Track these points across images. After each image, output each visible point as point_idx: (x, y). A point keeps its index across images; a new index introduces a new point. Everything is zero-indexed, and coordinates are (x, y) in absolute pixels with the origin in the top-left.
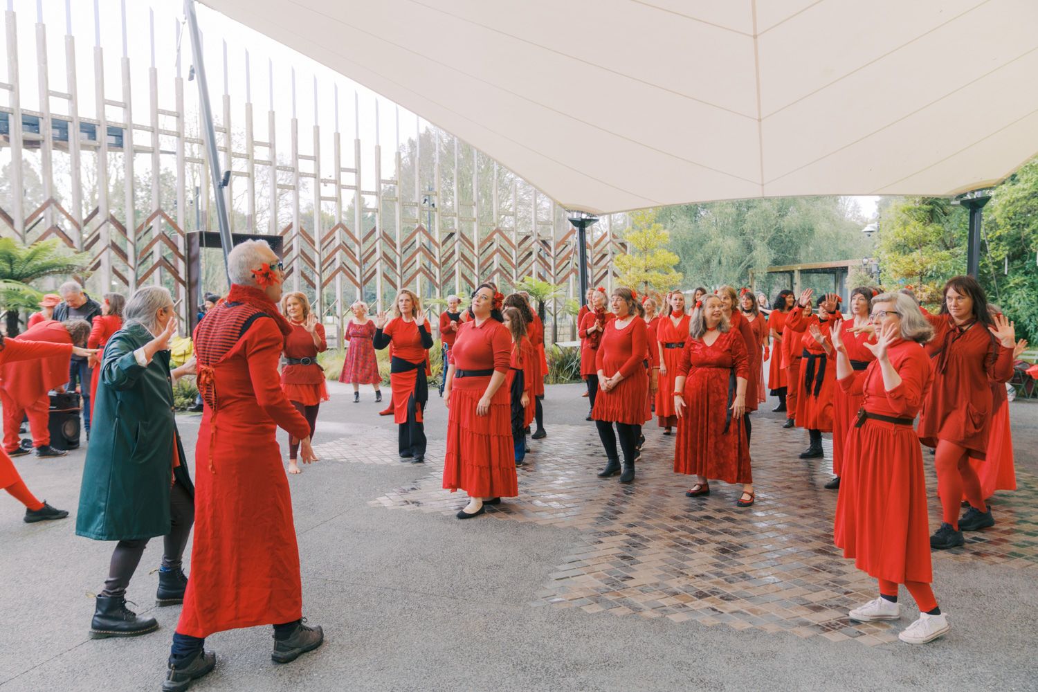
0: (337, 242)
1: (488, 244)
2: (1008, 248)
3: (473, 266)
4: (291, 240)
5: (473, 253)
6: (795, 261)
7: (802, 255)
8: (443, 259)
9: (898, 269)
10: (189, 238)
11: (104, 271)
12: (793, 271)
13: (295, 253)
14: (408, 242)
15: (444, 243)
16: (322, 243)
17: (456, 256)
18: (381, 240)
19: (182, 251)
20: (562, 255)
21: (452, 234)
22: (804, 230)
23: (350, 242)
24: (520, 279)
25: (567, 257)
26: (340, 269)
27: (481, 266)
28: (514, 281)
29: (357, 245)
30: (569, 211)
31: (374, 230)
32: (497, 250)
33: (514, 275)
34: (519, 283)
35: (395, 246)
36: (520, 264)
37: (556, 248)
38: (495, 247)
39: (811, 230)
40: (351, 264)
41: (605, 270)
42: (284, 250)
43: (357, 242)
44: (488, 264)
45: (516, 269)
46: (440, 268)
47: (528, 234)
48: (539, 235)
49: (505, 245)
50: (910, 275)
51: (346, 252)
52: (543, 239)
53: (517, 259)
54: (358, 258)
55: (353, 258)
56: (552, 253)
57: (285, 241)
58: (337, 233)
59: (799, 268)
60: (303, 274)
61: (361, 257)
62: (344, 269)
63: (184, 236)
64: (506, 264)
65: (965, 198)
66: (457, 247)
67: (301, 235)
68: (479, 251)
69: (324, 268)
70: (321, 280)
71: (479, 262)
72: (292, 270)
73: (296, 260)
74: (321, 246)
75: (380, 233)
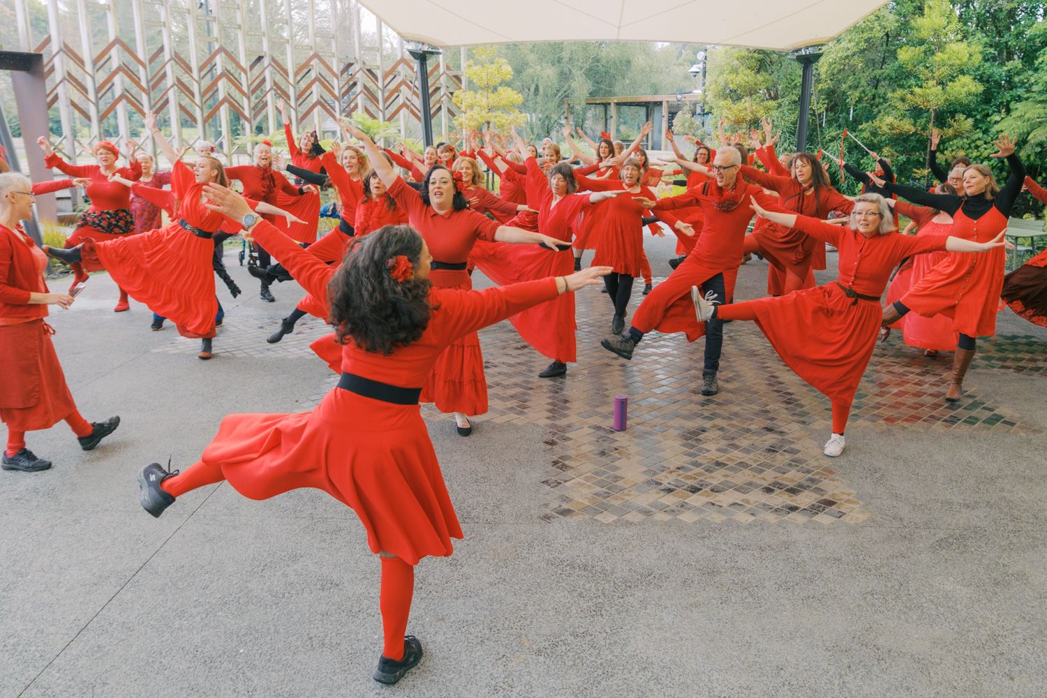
0: (115, 63)
1: (306, 70)
2: (827, 101)
3: (288, 97)
4: (53, 58)
5: (288, 81)
6: (610, 93)
7: (617, 88)
8: (252, 88)
9: (730, 116)
12: (610, 104)
13: (58, 75)
14: (207, 65)
15: (252, 67)
16: (94, 62)
17: (268, 85)
18: (173, 62)
20: (392, 86)
21: (260, 58)
22: (621, 62)
23: (132, 63)
25: (397, 89)
26: (122, 96)
27: (297, 97)
28: (337, 115)
29: (141, 68)
30: (408, 41)
31: (162, 49)
32: (316, 79)
33: (337, 108)
35: (191, 71)
36: (343, 96)
37: (384, 78)
38: (313, 75)
39: (629, 62)
40: (136, 91)
41: (438, 106)
42: (46, 69)
43: (141, 63)
44: (307, 94)
45: (339, 101)
46: (248, 98)
47: (351, 61)
48: (364, 63)
49: (325, 72)
50: (738, 122)
51: (130, 77)
52: (369, 68)
53: (340, 89)
54: (144, 84)
55: (138, 85)
56: (380, 84)
57: (45, 60)
58: (114, 52)
59: (616, 101)
60: (73, 103)
61: (148, 82)
62: (128, 97)
64: (327, 96)
65: (800, 53)
66: (267, 74)
67: (65, 52)
68: (295, 79)
69: (99, 95)
70: (98, 112)
71: (295, 92)
72: (56, 98)
73: (61, 85)
74: (94, 68)
75: (171, 53)
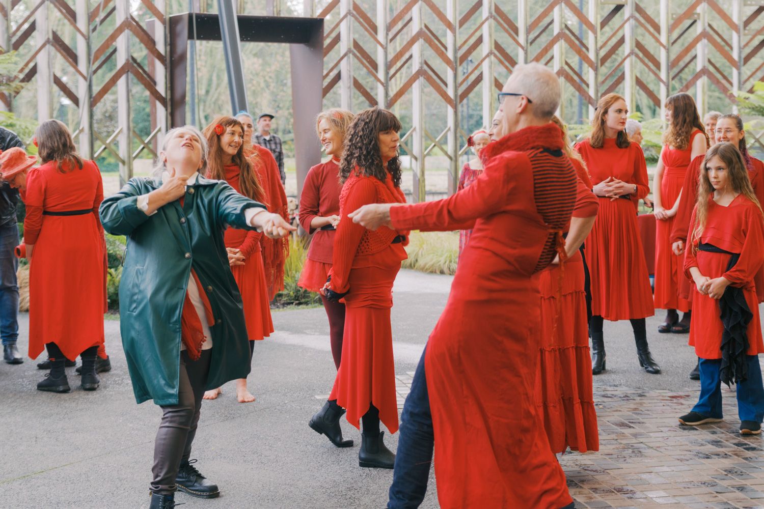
0: (415, 27)
1: (688, 22)
3: (657, 65)
4: (338, 25)
5: (658, 40)
8: (602, 53)
10: (172, 24)
11: (42, 81)
13: (343, 46)
14: (540, 24)
15: (604, 24)
16: (388, 28)
17: (627, 48)
18: (492, 21)
19: (161, 47)
21: (619, 8)
23: (437, 27)
24: (748, 86)
26: (420, 73)
27: (672, 65)
28: (735, 91)
29: (448, 31)
32: (704, 35)
33: (735, 81)
34: (744, 94)
35: (516, 32)
36: (747, 59)
38: (699, 28)
40: (437, 63)
42: (327, 42)
43: (449, 25)
44: (687, 59)
45: (738, 68)
46: (596, 70)
49: (719, 25)
53: (741, 49)
54: (450, 54)
55: (443, 56)
57: (327, 28)
58: (416, 11)
60: (357, 85)
61: (456, 51)
62: (428, 74)
63: (164, 22)
64: (720, 61)
66: (627, 31)
67: (353, 16)
68: (669, 37)
69: (392, 71)
70: (387, 94)
71: (668, 57)
72: (338, 77)
73: (345, 59)
74: (387, 34)
75: (490, 8)
